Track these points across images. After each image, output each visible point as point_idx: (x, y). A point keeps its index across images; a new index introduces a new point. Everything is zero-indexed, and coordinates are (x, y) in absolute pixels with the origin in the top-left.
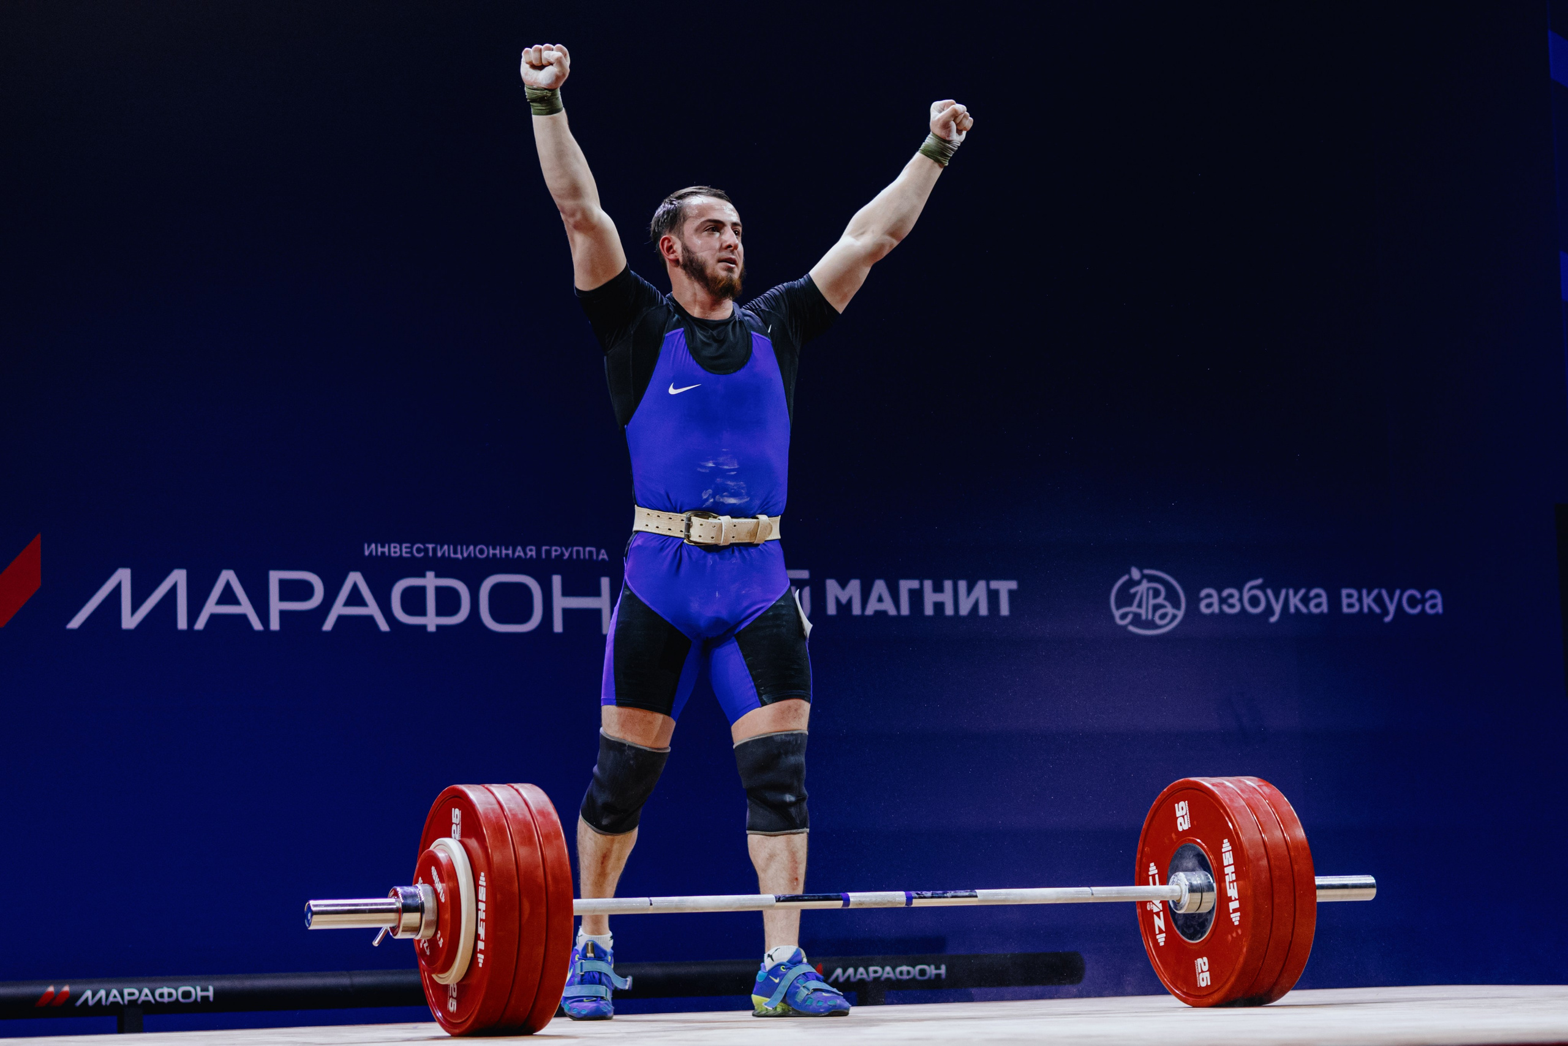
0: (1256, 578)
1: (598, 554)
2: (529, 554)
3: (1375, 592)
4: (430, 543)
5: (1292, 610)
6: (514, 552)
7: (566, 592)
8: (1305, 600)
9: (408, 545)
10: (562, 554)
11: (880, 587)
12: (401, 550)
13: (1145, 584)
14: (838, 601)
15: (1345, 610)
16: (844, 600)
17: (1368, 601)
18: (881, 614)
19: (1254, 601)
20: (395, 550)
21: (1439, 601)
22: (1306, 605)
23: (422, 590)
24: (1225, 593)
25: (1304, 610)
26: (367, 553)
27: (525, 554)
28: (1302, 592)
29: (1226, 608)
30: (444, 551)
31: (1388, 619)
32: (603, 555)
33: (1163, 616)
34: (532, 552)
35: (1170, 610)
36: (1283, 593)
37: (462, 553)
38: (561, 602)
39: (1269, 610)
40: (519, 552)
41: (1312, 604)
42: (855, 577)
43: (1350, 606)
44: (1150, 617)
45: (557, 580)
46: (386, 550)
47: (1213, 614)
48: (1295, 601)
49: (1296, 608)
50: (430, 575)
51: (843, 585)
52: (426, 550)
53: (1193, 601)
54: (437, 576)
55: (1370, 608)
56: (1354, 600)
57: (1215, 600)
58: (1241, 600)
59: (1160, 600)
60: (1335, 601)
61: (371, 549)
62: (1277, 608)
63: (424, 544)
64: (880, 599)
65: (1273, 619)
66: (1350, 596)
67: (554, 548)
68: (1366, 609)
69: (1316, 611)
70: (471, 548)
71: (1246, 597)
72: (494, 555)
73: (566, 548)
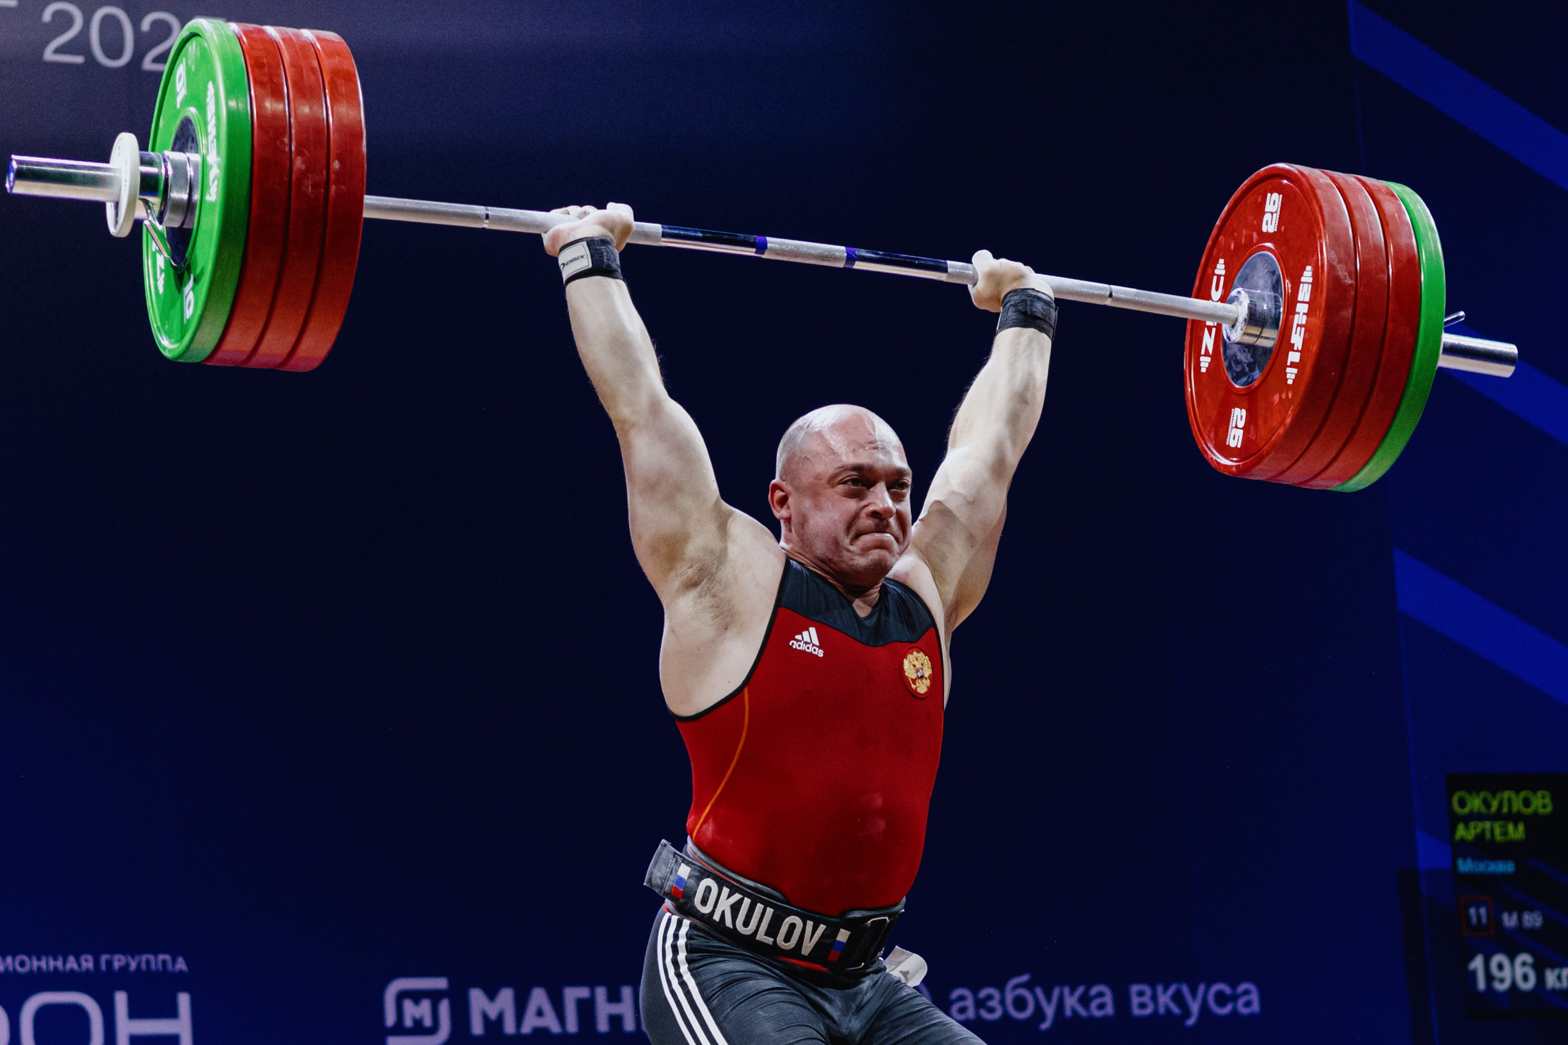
0: (1020, 974)
1: (174, 962)
2: (85, 965)
3: (1173, 989)
5: (1068, 1013)
6: (64, 963)
7: (135, 1013)
8: (1085, 1001)
10: (128, 965)
11: (539, 997)
14: (485, 1017)
15: (1137, 1011)
16: (493, 1015)
17: (1164, 999)
18: (541, 1033)
19: (1020, 1004)
21: (1255, 997)
22: (1086, 1006)
24: (983, 994)
25: (1083, 1013)
27: (79, 965)
28: (1080, 990)
29: (985, 1015)
31: (1191, 1022)
32: (181, 965)
34: (88, 963)
36: (1056, 992)
38: (127, 1027)
39: (1039, 1015)
40: (72, 964)
41: (1094, 1005)
42: (506, 985)
43: (1142, 1006)
45: (121, 1000)
48: (1071, 1002)
49: (1074, 1011)
51: (492, 995)
55: (1168, 1009)
56: (1146, 999)
57: (970, 1003)
58: (1002, 1002)
60: (1122, 1001)
62: (1050, 1011)
64: (540, 1013)
65: (1045, 1026)
66: (1141, 994)
67: (116, 957)
68: (1162, 1010)
69: (1098, 1014)
70: (9, 959)
71: (1009, 997)
72: (39, 968)
73: (133, 957)
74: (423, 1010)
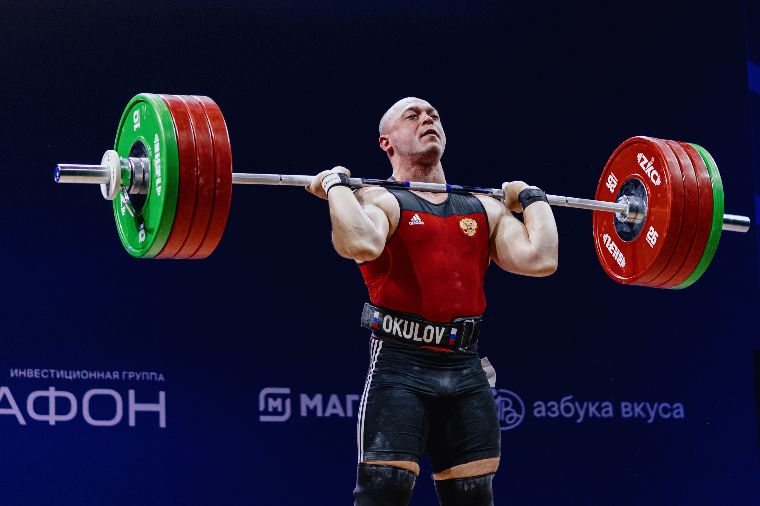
0: (568, 395)
1: (158, 376)
2: (115, 376)
3: (642, 405)
4: (52, 369)
5: (591, 415)
6: (105, 375)
7: (138, 400)
8: (599, 409)
9: (38, 370)
10: (135, 377)
11: (334, 399)
12: (34, 373)
13: (500, 399)
14: (308, 408)
15: (624, 415)
16: (311, 407)
17: (638, 410)
18: (335, 416)
19: (567, 409)
20: (30, 373)
21: (681, 410)
22: (600, 412)
23: (47, 399)
24: (550, 404)
25: (598, 415)
26: (12, 375)
27: (112, 376)
28: (597, 404)
29: (550, 414)
30: (61, 374)
31: (650, 421)
32: (161, 378)
33: (511, 419)
34: (116, 375)
35: (515, 415)
36: (585, 405)
37: (72, 376)
38: (134, 407)
39: (577, 415)
40: (108, 375)
41: (604, 411)
42: (319, 393)
43: (627, 413)
44: (503, 419)
45: (132, 393)
46: (24, 373)
47: (541, 417)
48: (592, 410)
49: (594, 414)
50: (52, 389)
51: (311, 397)
52: (50, 374)
53: (530, 409)
54: (57, 389)
55: (639, 414)
56: (629, 409)
57: (543, 408)
58: (559, 409)
59: (509, 408)
60: (617, 410)
61: (15, 373)
62: (582, 414)
63: (48, 369)
64: (334, 407)
65: (579, 421)
66: (626, 407)
67: (130, 373)
68: (636, 415)
69: (605, 416)
70: (78, 372)
71: (562, 407)
72: (93, 377)
73: (138, 373)
74: (278, 403)
